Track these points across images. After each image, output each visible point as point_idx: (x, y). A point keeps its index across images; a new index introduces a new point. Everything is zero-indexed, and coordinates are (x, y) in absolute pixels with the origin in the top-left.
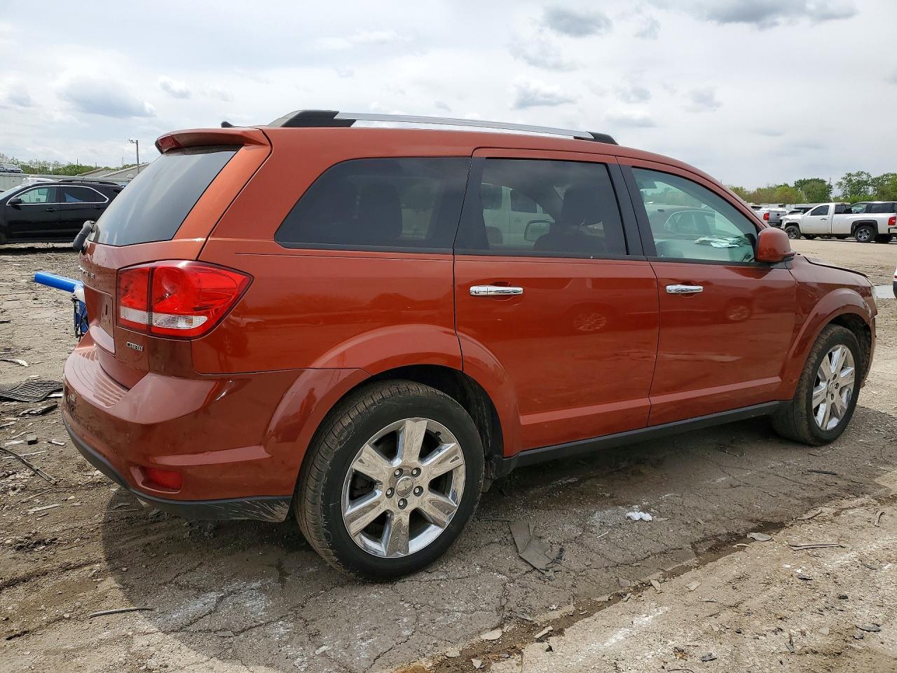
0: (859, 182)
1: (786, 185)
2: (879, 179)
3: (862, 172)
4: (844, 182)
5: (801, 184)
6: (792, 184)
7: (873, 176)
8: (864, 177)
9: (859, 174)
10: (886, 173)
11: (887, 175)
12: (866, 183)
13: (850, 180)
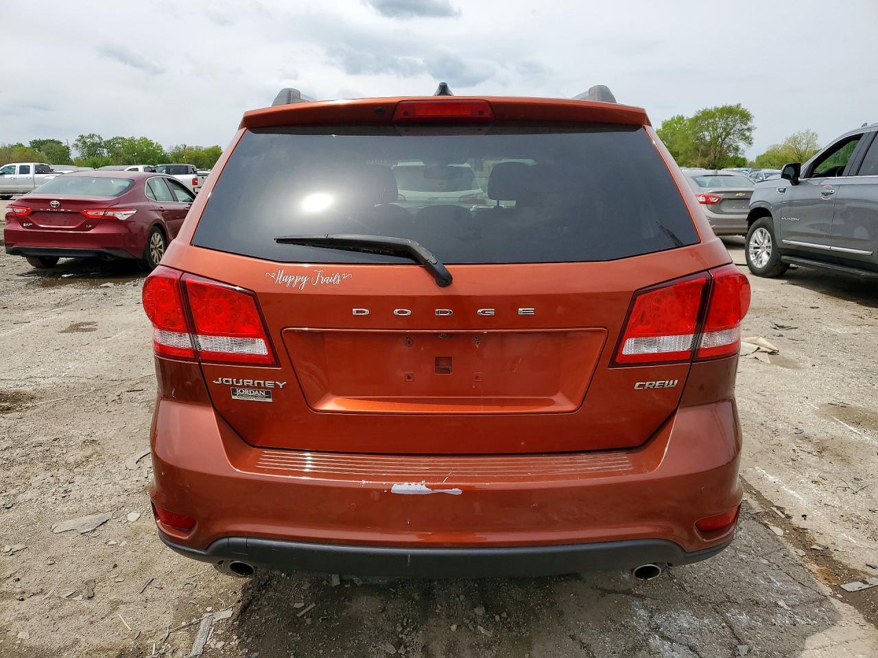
0: (94, 145)
1: (21, 145)
2: (109, 142)
3: (94, 135)
4: (80, 144)
5: (37, 144)
6: (27, 145)
7: (105, 139)
8: (96, 140)
9: (92, 136)
10: (115, 137)
11: (116, 139)
12: (99, 145)
13: (85, 143)
